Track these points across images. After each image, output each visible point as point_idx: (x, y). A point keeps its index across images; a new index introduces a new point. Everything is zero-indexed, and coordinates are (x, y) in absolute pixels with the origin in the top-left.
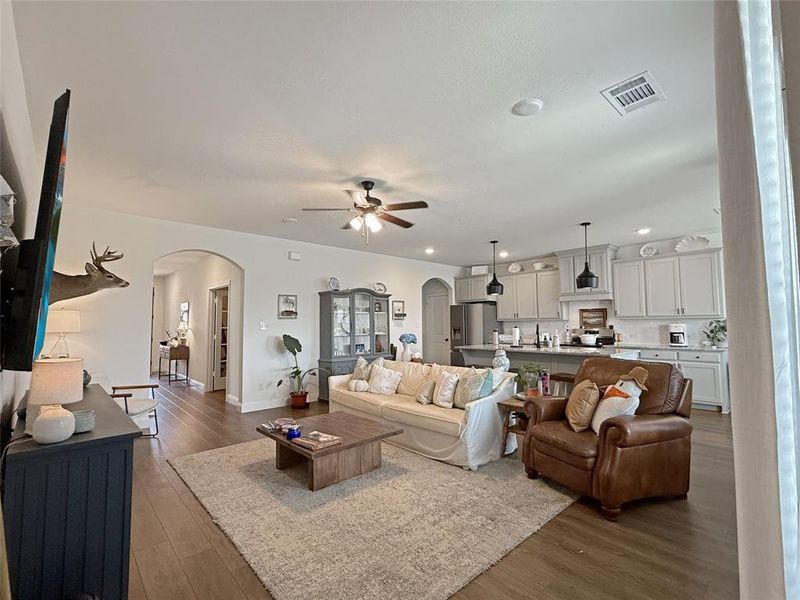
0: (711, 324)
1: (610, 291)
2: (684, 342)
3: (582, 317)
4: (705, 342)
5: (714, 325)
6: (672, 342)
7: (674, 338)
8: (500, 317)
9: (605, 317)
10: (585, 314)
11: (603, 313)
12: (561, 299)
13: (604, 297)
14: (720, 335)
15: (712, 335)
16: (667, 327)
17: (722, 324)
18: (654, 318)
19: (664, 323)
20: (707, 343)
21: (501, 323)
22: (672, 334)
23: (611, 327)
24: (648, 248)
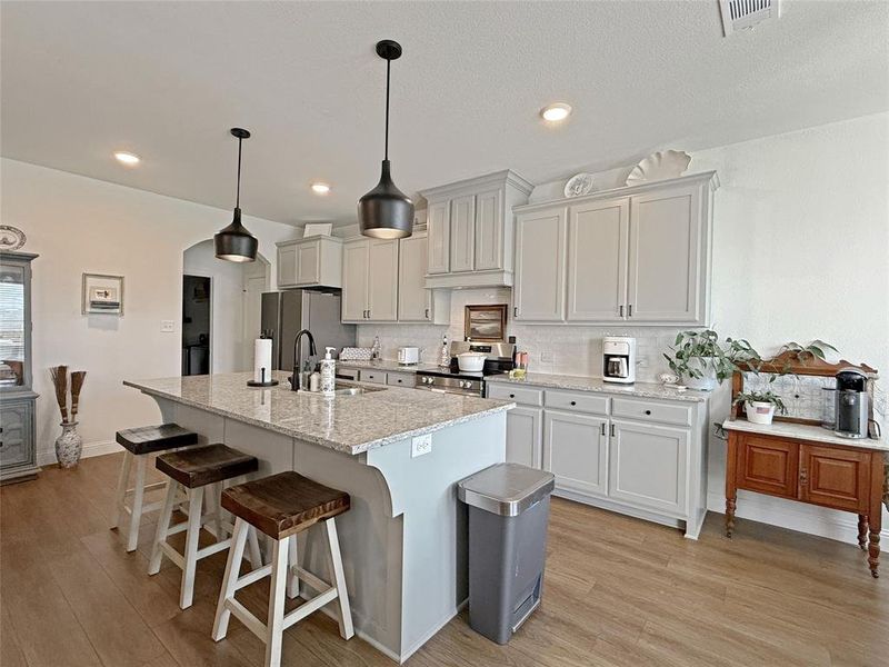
0: (680, 338)
1: (508, 267)
2: (628, 374)
3: (468, 321)
4: (664, 377)
5: (684, 342)
6: (607, 374)
7: (610, 367)
8: (347, 316)
9: (504, 321)
10: (474, 315)
11: (502, 311)
12: (430, 284)
13: (494, 280)
14: (695, 364)
15: (678, 362)
16: (601, 343)
17: (699, 340)
18: (576, 325)
19: (597, 335)
20: (669, 377)
21: (353, 327)
22: (608, 357)
23: (513, 340)
24: (578, 182)
